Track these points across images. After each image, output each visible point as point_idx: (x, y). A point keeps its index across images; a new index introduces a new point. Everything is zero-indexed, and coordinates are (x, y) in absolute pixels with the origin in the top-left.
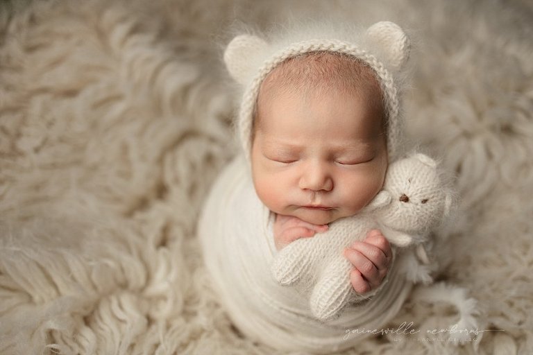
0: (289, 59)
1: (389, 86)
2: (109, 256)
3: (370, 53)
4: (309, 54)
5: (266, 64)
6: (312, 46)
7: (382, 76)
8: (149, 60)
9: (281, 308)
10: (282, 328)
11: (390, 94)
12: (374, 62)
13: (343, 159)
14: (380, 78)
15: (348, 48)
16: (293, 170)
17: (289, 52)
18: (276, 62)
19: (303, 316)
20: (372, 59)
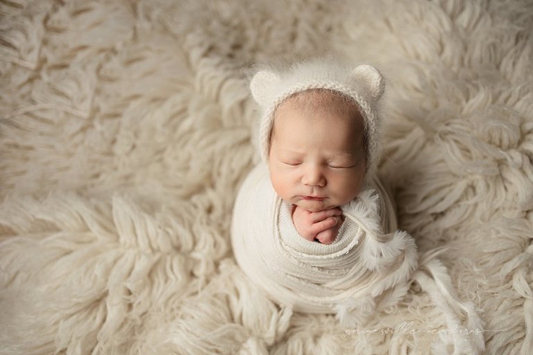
0: (295, 95)
1: (368, 112)
2: (171, 227)
3: (353, 90)
4: (309, 90)
5: (279, 98)
6: (311, 86)
7: (362, 106)
8: (214, 77)
9: (287, 274)
10: (289, 289)
11: (369, 118)
12: (357, 96)
13: (333, 164)
14: (361, 108)
15: (337, 87)
16: (298, 171)
17: (295, 89)
18: (286, 96)
19: (304, 280)
20: (354, 94)
